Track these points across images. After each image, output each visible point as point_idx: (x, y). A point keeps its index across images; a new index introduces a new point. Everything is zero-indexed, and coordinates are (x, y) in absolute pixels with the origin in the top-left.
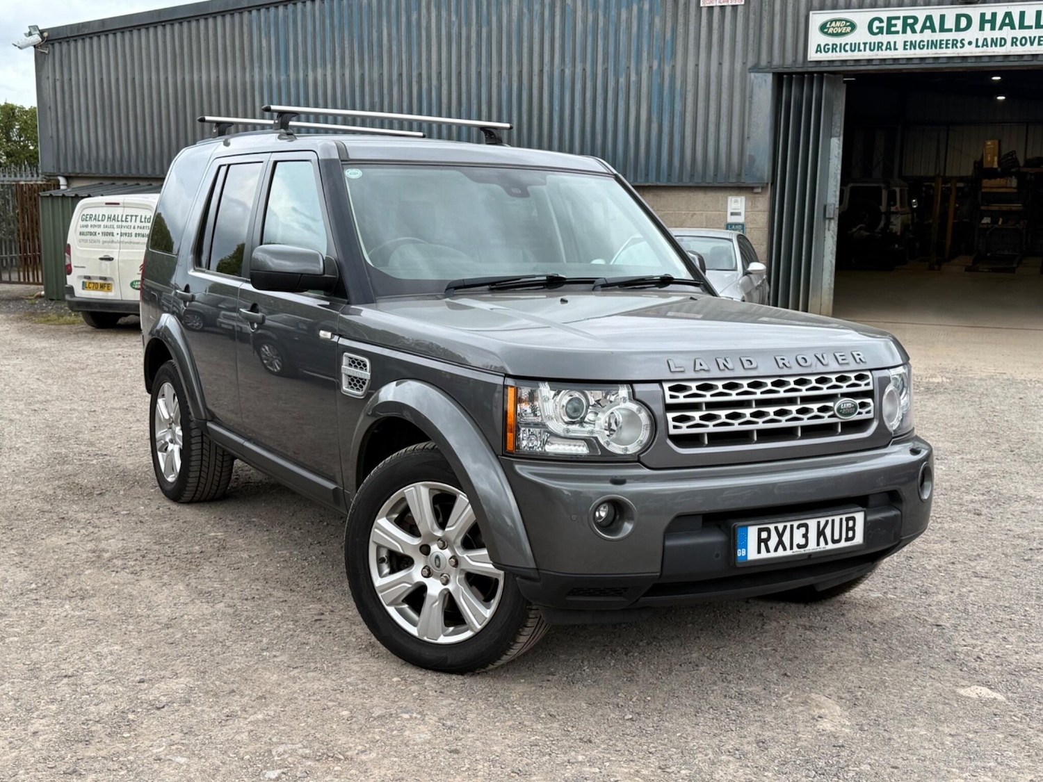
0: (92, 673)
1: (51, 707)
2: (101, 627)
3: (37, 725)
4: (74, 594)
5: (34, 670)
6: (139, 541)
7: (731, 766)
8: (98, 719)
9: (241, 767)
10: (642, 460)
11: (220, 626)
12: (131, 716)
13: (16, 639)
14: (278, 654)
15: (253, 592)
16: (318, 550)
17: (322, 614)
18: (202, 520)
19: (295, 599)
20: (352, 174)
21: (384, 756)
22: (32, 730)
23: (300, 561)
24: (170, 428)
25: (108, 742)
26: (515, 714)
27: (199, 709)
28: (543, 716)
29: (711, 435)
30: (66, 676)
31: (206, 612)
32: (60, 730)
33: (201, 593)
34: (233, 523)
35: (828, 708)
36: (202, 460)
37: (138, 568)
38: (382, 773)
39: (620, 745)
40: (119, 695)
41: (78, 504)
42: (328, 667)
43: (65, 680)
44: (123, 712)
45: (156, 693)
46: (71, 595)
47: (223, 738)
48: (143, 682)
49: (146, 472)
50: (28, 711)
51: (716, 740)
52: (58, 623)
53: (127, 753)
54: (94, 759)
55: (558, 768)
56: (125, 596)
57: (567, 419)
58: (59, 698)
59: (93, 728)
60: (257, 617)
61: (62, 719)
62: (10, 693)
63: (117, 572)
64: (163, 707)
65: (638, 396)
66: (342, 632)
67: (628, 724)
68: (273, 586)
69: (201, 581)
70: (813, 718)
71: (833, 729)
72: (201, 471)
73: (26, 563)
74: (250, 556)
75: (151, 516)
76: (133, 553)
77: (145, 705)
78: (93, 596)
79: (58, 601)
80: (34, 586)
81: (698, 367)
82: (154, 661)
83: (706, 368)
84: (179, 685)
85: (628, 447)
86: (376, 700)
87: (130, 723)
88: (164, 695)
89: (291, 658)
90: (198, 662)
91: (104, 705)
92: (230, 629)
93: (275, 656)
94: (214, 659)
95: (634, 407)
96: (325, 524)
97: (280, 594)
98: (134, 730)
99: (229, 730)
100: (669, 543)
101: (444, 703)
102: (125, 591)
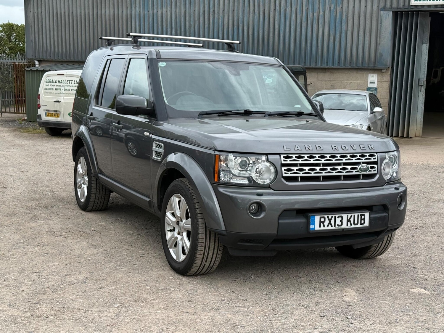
0: (46, 272)
1: (29, 282)
2: (50, 256)
3: (24, 288)
4: (39, 244)
5: (22, 270)
6: (68, 225)
7: (302, 310)
8: (48, 287)
9: (104, 303)
10: (270, 186)
11: (100, 257)
12: (62, 286)
13: (15, 260)
14: (123, 267)
15: (115, 245)
16: (145, 231)
17: (144, 254)
18: (96, 218)
19: (133, 249)
20: (162, 64)
21: (162, 302)
22: (22, 290)
23: (137, 235)
24: (83, 178)
25: (52, 294)
26: (218, 290)
27: (89, 285)
28: (229, 291)
29: (301, 177)
30: (35, 273)
31: (94, 252)
32: (33, 290)
33: (93, 245)
34: (109, 220)
35: (349, 292)
36: (96, 191)
37: (67, 236)
38: (160, 307)
39: (259, 302)
40: (57, 279)
41: (42, 210)
42: (143, 272)
43: (36, 274)
44: (58, 285)
45: (72, 279)
46: (38, 244)
47: (98, 294)
48: (67, 275)
49: (72, 199)
50: (20, 283)
51: (299, 302)
52: (33, 254)
53: (59, 298)
54: (46, 299)
55: (231, 308)
56: (61, 245)
57: (240, 169)
58: (33, 280)
59: (46, 290)
60: (116, 254)
61: (33, 286)
62: (13, 278)
63: (58, 237)
64: (75, 284)
65: (269, 160)
66: (151, 261)
67: (265, 295)
68: (124, 243)
69: (93, 241)
70: (343, 296)
71: (349, 300)
72: (96, 196)
73: (18, 233)
74: (115, 233)
75: (73, 216)
76: (65, 230)
77: (67, 283)
78: (48, 245)
79: (33, 247)
80: (22, 241)
81: (296, 149)
82: (72, 268)
83: (300, 149)
84: (81, 277)
85: (265, 181)
86: (161, 284)
87: (61, 289)
88: (75, 280)
89: (129, 269)
90: (90, 269)
91: (51, 282)
92: (104, 258)
93: (122, 268)
94: (97, 269)
95: (268, 164)
96: (150, 221)
97: (127, 247)
98: (63, 291)
99: (101, 292)
100: (281, 221)
101: (189, 286)
102: (61, 244)
